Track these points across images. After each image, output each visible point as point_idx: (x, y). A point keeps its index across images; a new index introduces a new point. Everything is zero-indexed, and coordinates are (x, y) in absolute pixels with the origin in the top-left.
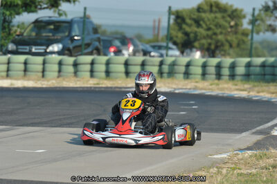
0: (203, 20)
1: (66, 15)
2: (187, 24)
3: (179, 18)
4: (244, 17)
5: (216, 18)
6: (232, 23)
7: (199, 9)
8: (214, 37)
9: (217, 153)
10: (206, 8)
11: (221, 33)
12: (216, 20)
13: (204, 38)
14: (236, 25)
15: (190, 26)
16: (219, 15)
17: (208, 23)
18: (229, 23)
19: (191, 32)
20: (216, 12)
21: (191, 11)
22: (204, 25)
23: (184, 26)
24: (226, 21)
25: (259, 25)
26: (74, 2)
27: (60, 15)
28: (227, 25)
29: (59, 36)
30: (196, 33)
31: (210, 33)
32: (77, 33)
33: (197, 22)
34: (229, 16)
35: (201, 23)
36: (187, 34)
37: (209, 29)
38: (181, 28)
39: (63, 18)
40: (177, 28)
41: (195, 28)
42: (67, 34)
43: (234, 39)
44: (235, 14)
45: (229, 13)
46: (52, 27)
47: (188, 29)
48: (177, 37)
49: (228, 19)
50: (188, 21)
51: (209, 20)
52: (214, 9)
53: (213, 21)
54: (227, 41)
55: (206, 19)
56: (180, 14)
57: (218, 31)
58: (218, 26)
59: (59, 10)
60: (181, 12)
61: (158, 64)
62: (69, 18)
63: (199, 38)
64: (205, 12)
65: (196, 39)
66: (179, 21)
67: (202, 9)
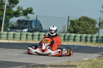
0: (81, 24)
1: (30, 18)
2: (75, 25)
3: (72, 23)
4: (97, 23)
5: (86, 23)
6: (92, 25)
7: (80, 20)
8: (85, 30)
9: (84, 58)
10: (82, 19)
11: (88, 29)
12: (86, 24)
13: (81, 30)
14: (94, 26)
15: (76, 26)
16: (87, 22)
17: (83, 25)
18: (91, 25)
19: (77, 28)
20: (86, 21)
21: (77, 20)
22: (81, 26)
23: (74, 26)
24: (90, 24)
25: (102, 25)
26: (33, 13)
27: (28, 18)
28: (90, 26)
29: (27, 26)
30: (78, 28)
31: (84, 28)
32: (34, 25)
33: (79, 25)
34: (91, 23)
35: (81, 25)
36: (75, 29)
37: (83, 27)
38: (73, 27)
39: (29, 19)
40: (71, 26)
41: (78, 27)
42: (30, 25)
43: (93, 31)
44: (93, 22)
45: (91, 21)
46: (24, 23)
47: (75, 27)
48: (71, 30)
49: (91, 24)
50: (76, 24)
51: (83, 24)
52: (85, 20)
53: (85, 24)
54: (90, 32)
55: (82, 23)
56: (73, 21)
57: (87, 28)
58: (87, 26)
59: (27, 17)
60: (73, 20)
61: (63, 36)
62: (31, 19)
63: (79, 30)
64: (82, 21)
65: (78, 31)
66: (72, 24)
67: (81, 19)
